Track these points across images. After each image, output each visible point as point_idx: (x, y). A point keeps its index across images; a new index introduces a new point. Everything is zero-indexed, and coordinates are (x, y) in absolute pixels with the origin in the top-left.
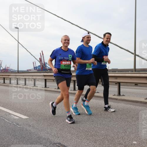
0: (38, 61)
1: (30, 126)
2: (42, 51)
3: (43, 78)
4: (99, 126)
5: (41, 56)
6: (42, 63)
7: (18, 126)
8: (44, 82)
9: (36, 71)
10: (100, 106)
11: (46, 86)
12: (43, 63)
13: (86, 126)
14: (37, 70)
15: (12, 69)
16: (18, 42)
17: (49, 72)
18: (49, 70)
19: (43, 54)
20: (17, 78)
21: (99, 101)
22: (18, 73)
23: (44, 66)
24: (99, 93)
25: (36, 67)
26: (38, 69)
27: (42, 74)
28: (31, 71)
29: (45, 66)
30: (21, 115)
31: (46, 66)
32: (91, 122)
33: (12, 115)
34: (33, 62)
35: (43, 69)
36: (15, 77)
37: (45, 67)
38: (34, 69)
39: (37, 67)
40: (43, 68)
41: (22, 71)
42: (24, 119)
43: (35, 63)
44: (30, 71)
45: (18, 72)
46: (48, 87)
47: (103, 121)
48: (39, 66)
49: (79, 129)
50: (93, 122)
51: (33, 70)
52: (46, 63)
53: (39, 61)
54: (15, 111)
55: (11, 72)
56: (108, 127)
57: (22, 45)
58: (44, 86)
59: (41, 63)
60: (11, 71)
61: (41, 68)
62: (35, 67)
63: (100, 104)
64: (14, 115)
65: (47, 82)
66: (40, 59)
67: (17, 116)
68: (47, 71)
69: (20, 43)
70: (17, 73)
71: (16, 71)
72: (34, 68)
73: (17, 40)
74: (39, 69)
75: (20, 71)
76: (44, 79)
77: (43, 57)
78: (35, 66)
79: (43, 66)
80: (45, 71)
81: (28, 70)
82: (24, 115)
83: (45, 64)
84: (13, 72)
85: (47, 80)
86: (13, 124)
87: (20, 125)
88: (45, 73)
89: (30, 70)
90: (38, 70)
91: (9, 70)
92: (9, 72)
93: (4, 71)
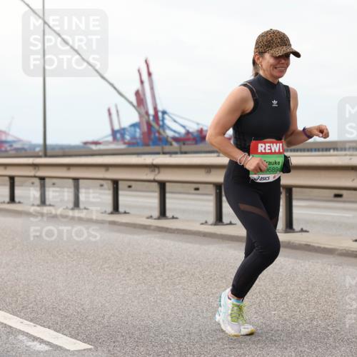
0: (131, 103)
2: (146, 61)
3: (151, 177)
5: (142, 82)
6: (147, 113)
8: (157, 195)
9: (122, 146)
11: (163, 213)
12: (151, 112)
14: (125, 143)
15: (19, 141)
17: (176, 153)
18: (175, 144)
19: (150, 74)
20: (42, 179)
22: (46, 156)
23: (154, 124)
25: (122, 131)
26: (128, 137)
27: (148, 160)
28: (99, 147)
29: (158, 124)
31: (163, 126)
33: (20, 337)
34: (109, 110)
35: (150, 139)
37: (161, 131)
38: (110, 139)
39: (124, 129)
40: (152, 136)
42: (74, 353)
43: (117, 111)
44: (94, 146)
45: (46, 151)
46: (173, 218)
48: (134, 125)
51: (108, 143)
52: (164, 113)
53: (135, 102)
55: (18, 149)
58: (156, 213)
59: (143, 111)
60: (15, 146)
61: (143, 134)
62: (118, 131)
65: (168, 195)
66: (137, 93)
68: (167, 148)
69: (49, 27)
70: (40, 157)
71: (38, 146)
72: (114, 133)
74: (133, 137)
75: (54, 148)
76: (154, 181)
77: (152, 88)
78: (116, 127)
79: (149, 125)
80: (158, 149)
81: (86, 143)
82: (72, 337)
83: (158, 117)
85: (168, 187)
88: (158, 153)
89: (96, 143)
90: (130, 144)
91: (7, 145)
92: (6, 150)
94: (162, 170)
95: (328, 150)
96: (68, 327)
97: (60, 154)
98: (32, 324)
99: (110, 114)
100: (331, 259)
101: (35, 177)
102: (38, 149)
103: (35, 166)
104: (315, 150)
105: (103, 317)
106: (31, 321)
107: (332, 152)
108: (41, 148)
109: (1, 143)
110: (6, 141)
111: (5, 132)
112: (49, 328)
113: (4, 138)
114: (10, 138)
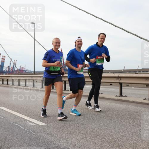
1: (48, 133)
2: (61, 49)
4: (127, 135)
7: (34, 133)
10: (128, 111)
11: (65, 89)
12: (62, 62)
13: (112, 135)
15: (28, 70)
16: (35, 39)
20: (34, 80)
21: (126, 106)
22: (34, 74)
23: (63, 66)
24: (126, 96)
30: (38, 121)
32: (118, 131)
33: (28, 122)
36: (31, 79)
37: (65, 67)
41: (39, 72)
42: (41, 126)
45: (35, 73)
46: (68, 90)
47: (131, 129)
49: (104, 138)
50: (120, 130)
55: (27, 72)
56: (137, 136)
57: (38, 42)
60: (27, 71)
63: (128, 110)
64: (29, 121)
65: (66, 84)
67: (33, 123)
68: (66, 72)
69: (36, 40)
70: (33, 74)
71: (32, 71)
73: (34, 37)
82: (41, 122)
83: (64, 64)
84: (29, 73)
85: (67, 82)
86: (29, 132)
87: (37, 133)
91: (24, 71)
92: (24, 73)
93: (19, 73)
94: (65, 78)
95: (109, 72)
96: (40, 119)
97: (38, 73)
98: (30, 118)
100: (109, 101)
102: (32, 72)
104: (105, 73)
105: (49, 116)
106: (30, 117)
107: (110, 73)
108: (33, 72)
109: (23, 71)
110: (24, 70)
111: (24, 68)
112: (35, 119)
113: (23, 69)
114: (25, 70)
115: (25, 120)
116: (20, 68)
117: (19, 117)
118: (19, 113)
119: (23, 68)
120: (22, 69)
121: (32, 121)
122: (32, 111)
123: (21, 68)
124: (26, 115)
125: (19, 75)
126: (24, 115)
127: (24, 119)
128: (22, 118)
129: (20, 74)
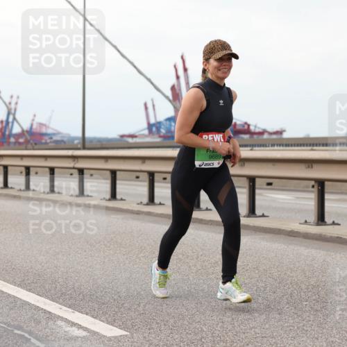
0: (167, 97)
2: (182, 57)
5: (178, 77)
9: (158, 140)
14: (160, 137)
15: (59, 133)
16: (85, 19)
19: (185, 70)
22: (84, 148)
25: (158, 125)
26: (163, 131)
28: (135, 140)
30: (97, 321)
33: (59, 323)
34: (145, 105)
36: (71, 165)
38: (146, 132)
39: (160, 123)
41: (100, 140)
43: (154, 106)
44: (130, 140)
45: (84, 143)
46: (207, 209)
48: (169, 119)
51: (144, 136)
53: (171, 98)
54: (72, 307)
55: (56, 142)
57: (99, 31)
60: (55, 138)
62: (154, 125)
64: (66, 320)
66: (173, 88)
67: (80, 326)
69: (91, 25)
70: (79, 149)
71: (76, 138)
72: (150, 126)
74: (169, 131)
75: (92, 140)
77: (188, 83)
78: (152, 121)
81: (122, 136)
82: (109, 323)
89: (132, 136)
90: (165, 137)
91: (46, 138)
92: (46, 143)
93: (27, 142)
96: (105, 313)
97: (99, 146)
98: (70, 310)
99: (146, 108)
101: (74, 168)
102: (76, 142)
103: (74, 158)
105: (139, 305)
106: (70, 307)
108: (81, 141)
109: (42, 135)
110: (46, 134)
111: (45, 125)
112: (87, 314)
113: (44, 130)
114: (50, 131)
115: (51, 316)
116: (32, 125)
117: (29, 304)
118: (30, 290)
119: (41, 125)
120: (38, 131)
121: (76, 321)
122: (77, 285)
123: (34, 127)
124: (53, 300)
125: (26, 149)
126: (47, 297)
127: (45, 311)
128: (37, 308)
129: (29, 146)
